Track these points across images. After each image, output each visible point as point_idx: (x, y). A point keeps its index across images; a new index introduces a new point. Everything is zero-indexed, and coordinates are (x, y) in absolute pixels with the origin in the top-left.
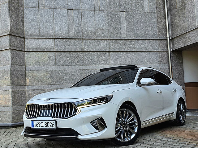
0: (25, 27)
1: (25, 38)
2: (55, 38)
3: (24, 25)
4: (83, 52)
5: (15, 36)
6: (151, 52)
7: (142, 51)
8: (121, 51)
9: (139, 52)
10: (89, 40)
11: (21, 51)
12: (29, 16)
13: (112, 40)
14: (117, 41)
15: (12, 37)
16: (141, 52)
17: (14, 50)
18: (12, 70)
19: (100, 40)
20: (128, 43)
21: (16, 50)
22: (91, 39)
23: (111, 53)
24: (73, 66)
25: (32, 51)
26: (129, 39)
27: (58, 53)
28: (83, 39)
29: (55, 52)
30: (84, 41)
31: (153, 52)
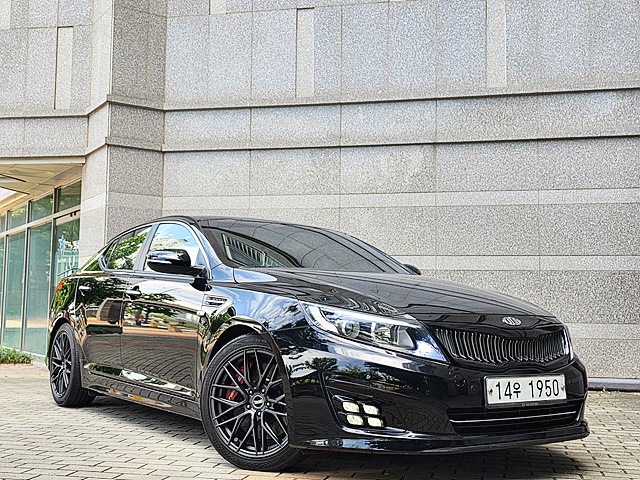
0: (168, 78)
1: (165, 112)
2: (250, 108)
3: (164, 71)
4: (340, 147)
5: (127, 106)
6: (611, 142)
7: (571, 139)
8: (481, 139)
9: (554, 143)
10: (364, 106)
11: (149, 150)
12: (180, 43)
13: (446, 103)
14: (468, 105)
15: (119, 109)
16: (564, 144)
17: (123, 147)
18: (109, 208)
19: (403, 105)
20: (510, 108)
21: (131, 148)
22: (369, 103)
23: (439, 149)
24: (302, 197)
25: (181, 149)
26: (514, 95)
27: (258, 154)
28: (341, 104)
29: (250, 150)
30: (345, 109)
31: (619, 142)
